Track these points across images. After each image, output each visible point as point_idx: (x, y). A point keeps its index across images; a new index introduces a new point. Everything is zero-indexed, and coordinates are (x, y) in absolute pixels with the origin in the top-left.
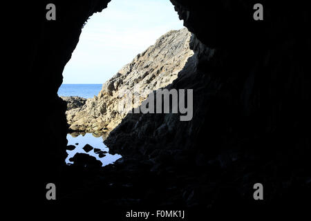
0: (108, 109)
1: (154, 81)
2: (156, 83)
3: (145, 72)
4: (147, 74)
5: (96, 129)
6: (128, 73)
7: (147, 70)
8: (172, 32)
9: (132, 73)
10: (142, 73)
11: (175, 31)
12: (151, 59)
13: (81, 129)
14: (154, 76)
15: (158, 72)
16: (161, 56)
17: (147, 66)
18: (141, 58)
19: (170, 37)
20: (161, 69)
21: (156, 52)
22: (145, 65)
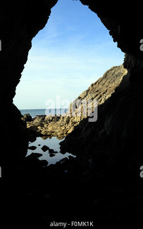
0: (71, 120)
1: (100, 99)
2: (101, 100)
3: (96, 94)
4: (97, 95)
5: (59, 134)
6: (85, 96)
7: (97, 93)
8: (114, 67)
9: (87, 96)
10: (93, 96)
11: (117, 67)
12: (100, 86)
13: (48, 134)
14: (101, 96)
15: (104, 93)
16: (107, 84)
17: (98, 91)
18: (94, 86)
19: (113, 71)
20: (106, 91)
21: (104, 82)
22: (96, 90)
